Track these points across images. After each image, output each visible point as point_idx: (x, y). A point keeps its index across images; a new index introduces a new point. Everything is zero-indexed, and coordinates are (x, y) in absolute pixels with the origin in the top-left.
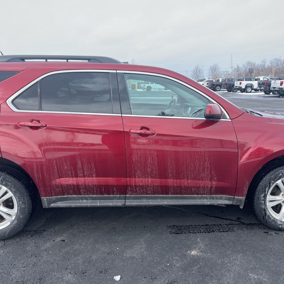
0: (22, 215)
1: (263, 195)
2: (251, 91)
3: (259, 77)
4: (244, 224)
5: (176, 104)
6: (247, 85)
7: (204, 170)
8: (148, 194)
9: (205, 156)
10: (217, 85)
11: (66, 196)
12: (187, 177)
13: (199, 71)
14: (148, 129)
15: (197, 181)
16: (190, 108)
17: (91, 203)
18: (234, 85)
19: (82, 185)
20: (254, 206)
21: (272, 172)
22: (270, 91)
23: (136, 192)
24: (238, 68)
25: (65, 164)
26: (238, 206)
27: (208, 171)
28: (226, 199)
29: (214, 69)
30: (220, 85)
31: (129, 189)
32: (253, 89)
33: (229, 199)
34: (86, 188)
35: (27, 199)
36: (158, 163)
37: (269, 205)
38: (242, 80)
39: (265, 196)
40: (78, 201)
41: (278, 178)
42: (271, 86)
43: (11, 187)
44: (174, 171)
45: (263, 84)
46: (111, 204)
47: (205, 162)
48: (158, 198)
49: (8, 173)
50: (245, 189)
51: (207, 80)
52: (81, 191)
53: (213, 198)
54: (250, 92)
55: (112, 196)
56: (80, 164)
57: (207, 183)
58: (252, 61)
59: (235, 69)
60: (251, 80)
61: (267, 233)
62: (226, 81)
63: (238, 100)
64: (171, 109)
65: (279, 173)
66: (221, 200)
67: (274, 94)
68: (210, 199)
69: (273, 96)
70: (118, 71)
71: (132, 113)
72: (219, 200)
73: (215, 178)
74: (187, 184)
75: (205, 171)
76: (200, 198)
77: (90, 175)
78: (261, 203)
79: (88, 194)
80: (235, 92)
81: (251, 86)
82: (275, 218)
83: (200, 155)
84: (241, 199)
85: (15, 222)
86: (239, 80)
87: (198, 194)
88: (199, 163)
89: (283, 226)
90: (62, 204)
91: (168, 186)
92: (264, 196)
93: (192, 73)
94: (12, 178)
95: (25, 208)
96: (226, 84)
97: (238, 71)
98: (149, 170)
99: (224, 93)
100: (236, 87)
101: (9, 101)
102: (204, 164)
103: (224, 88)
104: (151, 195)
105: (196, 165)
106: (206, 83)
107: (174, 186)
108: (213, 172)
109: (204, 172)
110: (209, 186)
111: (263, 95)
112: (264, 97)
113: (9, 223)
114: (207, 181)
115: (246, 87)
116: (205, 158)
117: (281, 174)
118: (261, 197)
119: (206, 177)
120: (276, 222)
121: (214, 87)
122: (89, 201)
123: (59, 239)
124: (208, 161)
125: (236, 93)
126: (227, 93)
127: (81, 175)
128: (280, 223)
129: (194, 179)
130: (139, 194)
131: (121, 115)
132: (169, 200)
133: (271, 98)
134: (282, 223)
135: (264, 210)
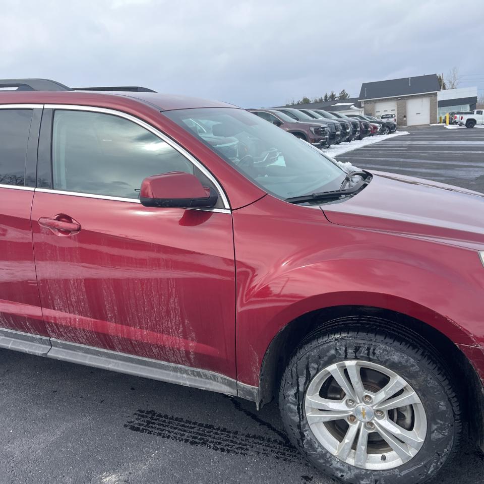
1: (292, 392)
7: (168, 313)
8: (83, 343)
9: (168, 284)
12: (140, 323)
15: (159, 335)
27: (177, 317)
28: (224, 382)
31: (50, 329)
36: (86, 287)
37: (313, 418)
39: (300, 396)
41: (326, 359)
44: (116, 308)
47: (169, 297)
50: (254, 369)
55: (31, 335)
57: (178, 341)
61: (309, 479)
65: (329, 349)
66: (215, 383)
68: (194, 375)
72: (211, 381)
73: (193, 335)
74: (140, 337)
75: (172, 317)
76: (175, 370)
78: (291, 411)
82: (327, 452)
83: (159, 282)
84: (249, 390)
87: (168, 360)
88: (159, 298)
89: (344, 474)
91: (108, 335)
92: (295, 394)
102: (169, 301)
105: (153, 301)
107: (118, 337)
108: (186, 321)
109: (170, 318)
110: (183, 349)
114: (177, 338)
116: (168, 290)
117: (333, 352)
118: (289, 396)
119: (174, 328)
120: (328, 462)
124: (176, 296)
128: (339, 465)
129: (152, 328)
134: (345, 468)
135: (299, 427)
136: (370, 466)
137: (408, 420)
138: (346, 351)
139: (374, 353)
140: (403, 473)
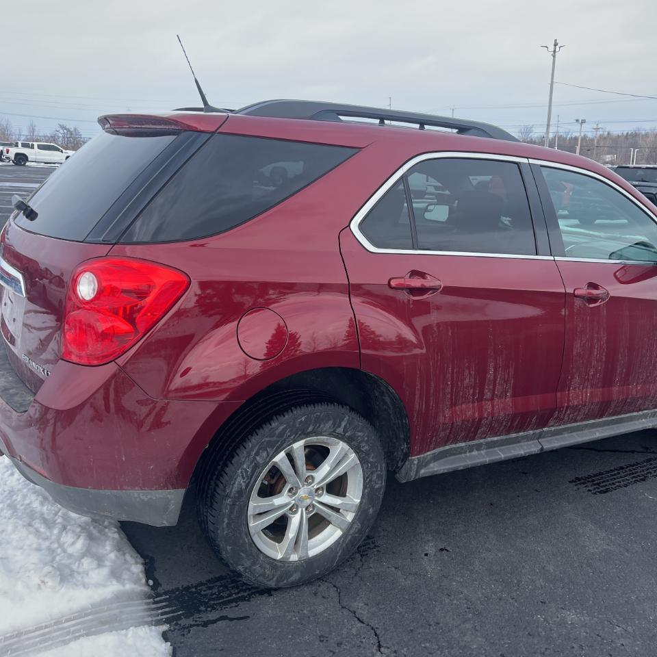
0: (373, 506)
8: (576, 422)
23: (561, 420)
25: (466, 373)
31: (556, 416)
40: (463, 455)
46: (522, 452)
48: (585, 427)
55: (523, 433)
56: (492, 371)
71: (566, 253)
74: (635, 393)
76: (639, 418)
77: (504, 394)
79: (485, 437)
85: (355, 526)
91: (610, 401)
95: (380, 489)
98: (592, 372)
101: (355, 226)
113: (339, 533)
122: (482, 452)
130: (564, 424)
131: (552, 258)
132: (601, 429)
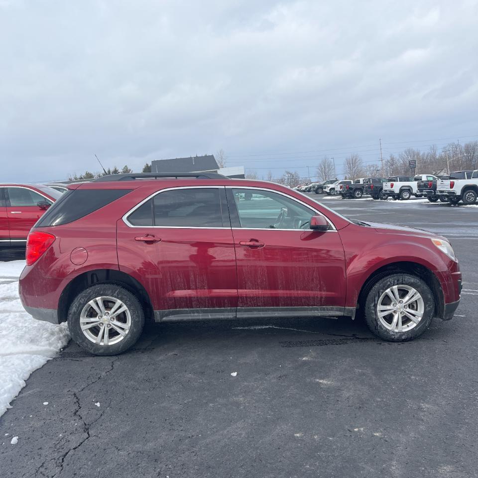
0: (136, 328)
1: (373, 305)
2: (409, 197)
3: (420, 175)
4: (359, 338)
5: (286, 218)
6: (403, 188)
7: (312, 280)
8: (259, 306)
10: (357, 189)
11: (178, 309)
12: (297, 288)
13: (329, 166)
14: (257, 241)
15: (307, 292)
16: (300, 222)
17: (202, 315)
18: (382, 189)
19: (194, 298)
20: (365, 316)
21: (380, 281)
22: (437, 197)
23: (247, 304)
24: (392, 159)
25: (178, 276)
26: (350, 318)
27: (317, 281)
28: (337, 310)
29: (352, 163)
30: (361, 189)
31: (240, 301)
32: (411, 194)
33: (340, 310)
34: (198, 300)
35: (140, 312)
36: (267, 274)
37: (380, 315)
38: (394, 181)
39: (375, 306)
41: (386, 287)
42: (437, 189)
43: (126, 300)
44: (284, 282)
45: (425, 186)
46: (223, 317)
47: (313, 272)
48: (269, 310)
49: (123, 287)
50: (355, 299)
51: (340, 181)
52: (193, 303)
53: (324, 310)
54: (408, 199)
55: (223, 308)
56: (192, 276)
57: (317, 293)
58: (415, 149)
59: (388, 161)
60: (408, 180)
61: (380, 344)
62: (370, 182)
63: (385, 212)
64: (279, 223)
65: (388, 282)
66: (332, 312)
67: (442, 201)
68: (321, 310)
69: (440, 205)
70: (226, 187)
71: (242, 226)
72: (330, 311)
73: (325, 288)
74: (297, 295)
76: (311, 310)
77: (202, 287)
78: (372, 313)
79: (199, 307)
80: (385, 199)
81: (409, 190)
82: (387, 329)
84: (351, 310)
85: (128, 336)
86: (390, 180)
87: (308, 305)
88: (308, 273)
89: (395, 336)
90: (174, 317)
91: (279, 297)
93: (317, 170)
94: (127, 292)
95: (139, 321)
96: (370, 187)
97: (392, 165)
98: (259, 281)
99: (367, 200)
100: (386, 191)
101: (125, 218)
102: (313, 274)
103: (367, 194)
104: (261, 308)
105: (305, 275)
106: (339, 186)
107: (284, 297)
108: (322, 282)
109: (313, 282)
110: (319, 296)
111: (427, 203)
112: (429, 206)
113: (122, 338)
115: (402, 190)
117: (389, 283)
118: (371, 307)
119: (315, 287)
120: (388, 333)
121: (351, 191)
122: (201, 314)
123: (170, 354)
124: (317, 272)
125: (386, 201)
126: (372, 201)
127: (194, 287)
128: (392, 333)
129: (303, 289)
130: (250, 306)
131: (230, 228)
132: (280, 312)
133: (439, 207)
134: (395, 334)
135: (376, 321)
136: (404, 330)
137: (415, 308)
138: (394, 282)
139: (404, 280)
140: (417, 329)
